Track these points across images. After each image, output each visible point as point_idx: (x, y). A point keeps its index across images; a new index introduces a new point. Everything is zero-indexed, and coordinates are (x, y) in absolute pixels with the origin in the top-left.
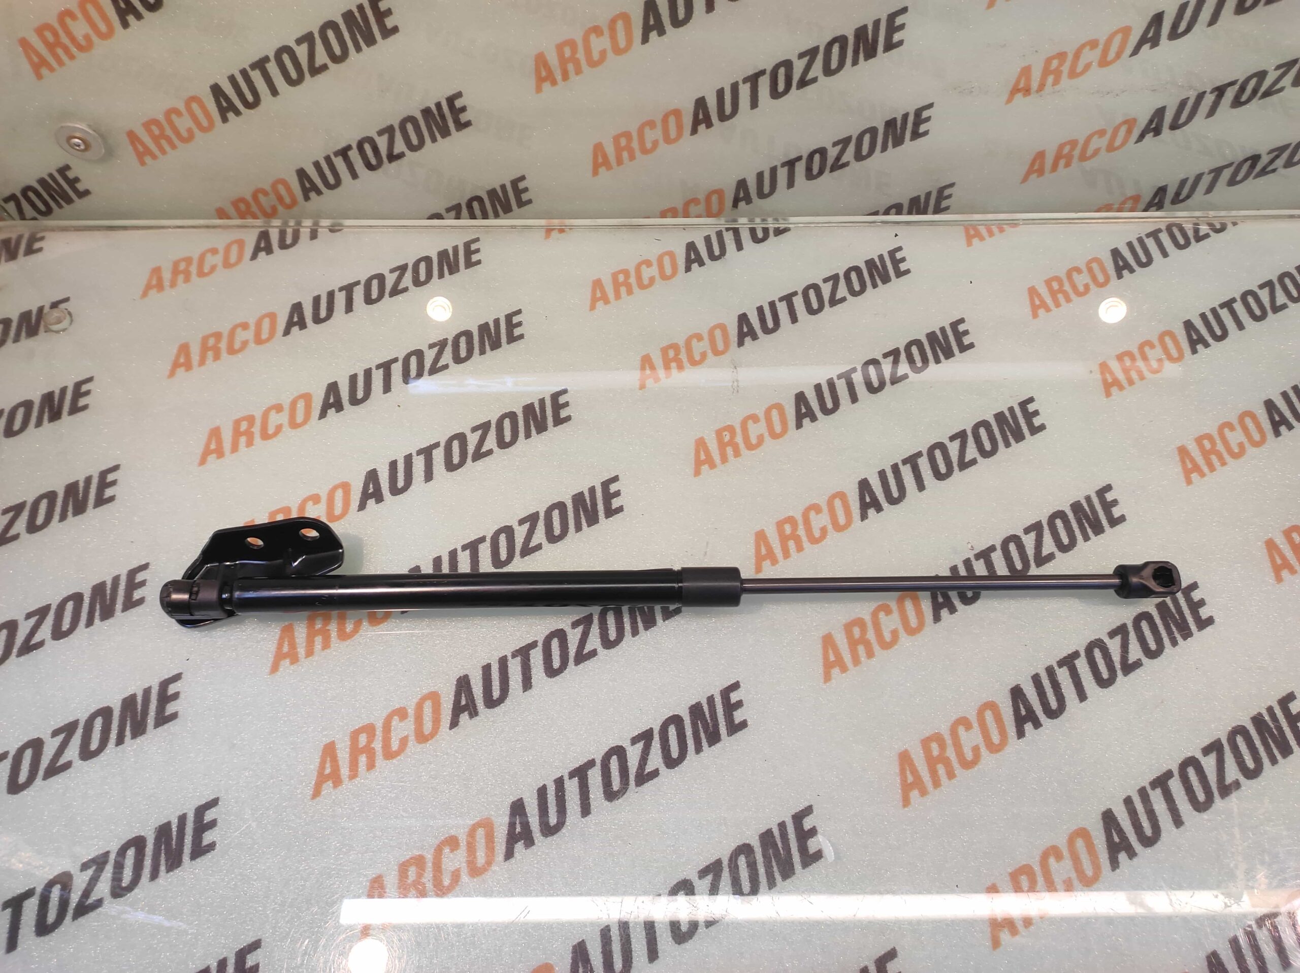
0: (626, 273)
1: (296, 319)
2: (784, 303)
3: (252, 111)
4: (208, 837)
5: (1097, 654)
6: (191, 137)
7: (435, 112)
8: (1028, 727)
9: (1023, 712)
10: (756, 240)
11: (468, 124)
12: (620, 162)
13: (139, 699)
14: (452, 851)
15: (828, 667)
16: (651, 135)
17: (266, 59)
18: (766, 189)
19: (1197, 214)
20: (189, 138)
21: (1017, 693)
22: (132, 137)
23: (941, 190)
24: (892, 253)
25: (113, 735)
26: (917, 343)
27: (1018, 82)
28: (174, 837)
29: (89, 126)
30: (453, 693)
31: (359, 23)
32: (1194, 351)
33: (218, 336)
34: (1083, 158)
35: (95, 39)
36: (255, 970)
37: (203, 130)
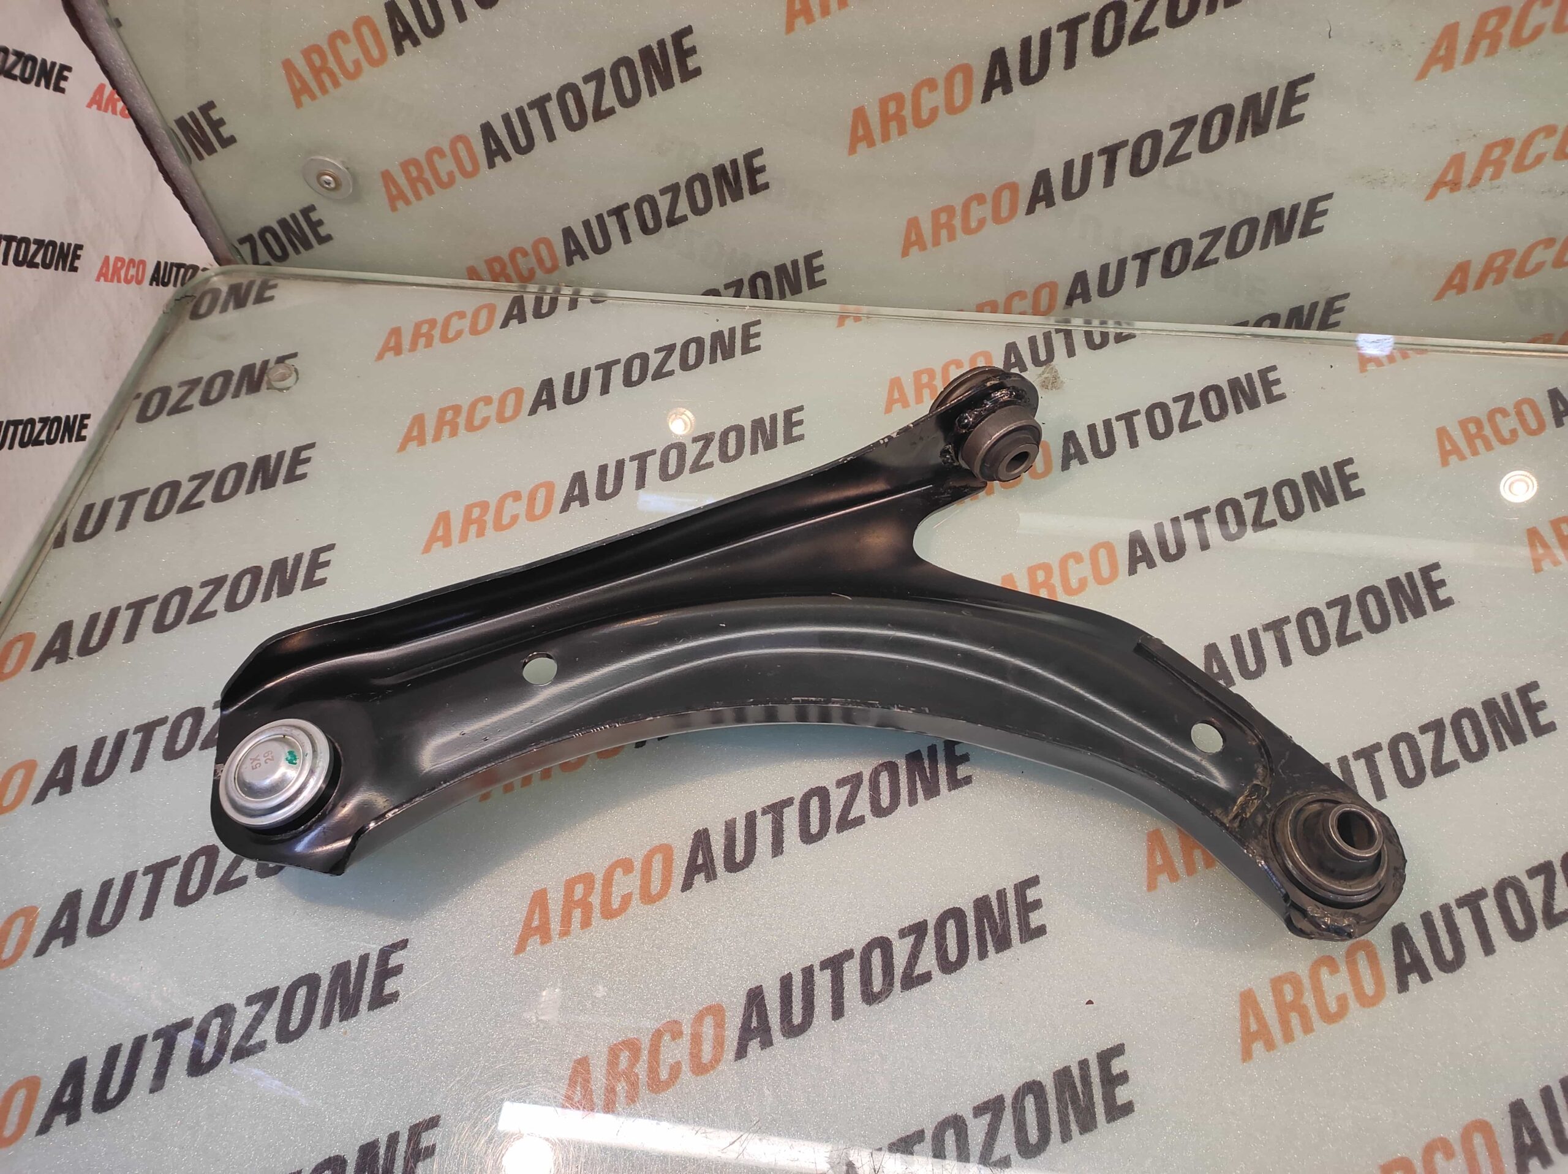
1: (544, 397)
2: (1123, 421)
3: (523, 157)
4: (390, 986)
5: (1511, 896)
6: (452, 180)
7: (730, 171)
8: (1414, 979)
9: (1408, 960)
10: (1092, 345)
11: (766, 186)
12: (936, 242)
14: (673, 1038)
15: (1154, 870)
16: (978, 212)
17: (547, 98)
18: (1110, 286)
20: (449, 184)
21: (1400, 935)
22: (387, 176)
23: (1331, 302)
24: (1263, 373)
26: (1291, 484)
27: (1446, 172)
28: (352, 979)
29: (343, 163)
30: (689, 849)
31: (658, 61)
33: (457, 409)
34: (1520, 273)
36: (430, 1151)
37: (466, 174)
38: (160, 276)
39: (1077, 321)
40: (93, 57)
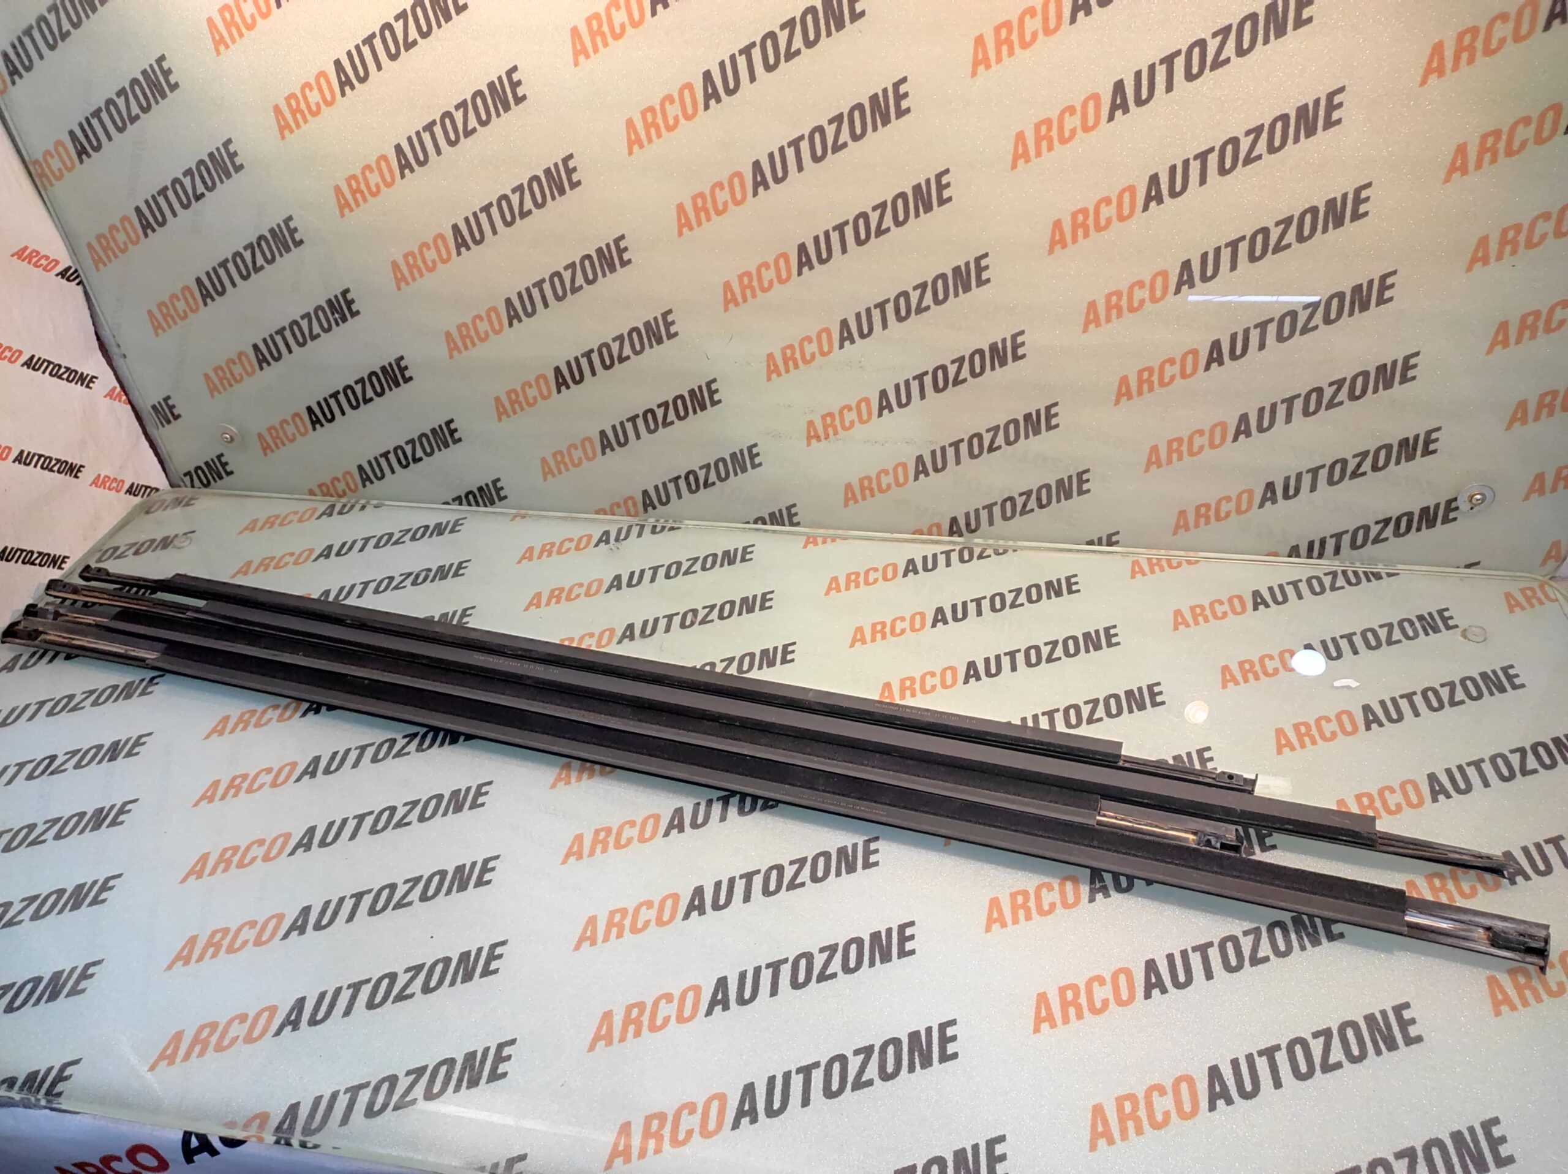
0: (553, 544)
1: (325, 553)
2: (651, 571)
3: (330, 424)
4: (121, 819)
6: (295, 438)
7: (439, 431)
9: (676, 822)
10: (654, 532)
11: (460, 440)
12: (560, 472)
13: (122, 743)
14: (258, 846)
15: (558, 779)
16: (577, 454)
17: (338, 392)
18: (664, 498)
19: (991, 542)
20: (292, 441)
21: (679, 812)
22: (260, 436)
23: (789, 508)
24: (746, 548)
25: (98, 759)
26: (731, 602)
27: (809, 432)
28: (103, 814)
29: (235, 427)
30: (307, 764)
31: (390, 374)
32: (934, 625)
33: (272, 559)
34: (881, 491)
35: (244, 375)
36: (111, 888)
37: (302, 435)
38: (132, 491)
39: (652, 520)
40: (112, 373)
